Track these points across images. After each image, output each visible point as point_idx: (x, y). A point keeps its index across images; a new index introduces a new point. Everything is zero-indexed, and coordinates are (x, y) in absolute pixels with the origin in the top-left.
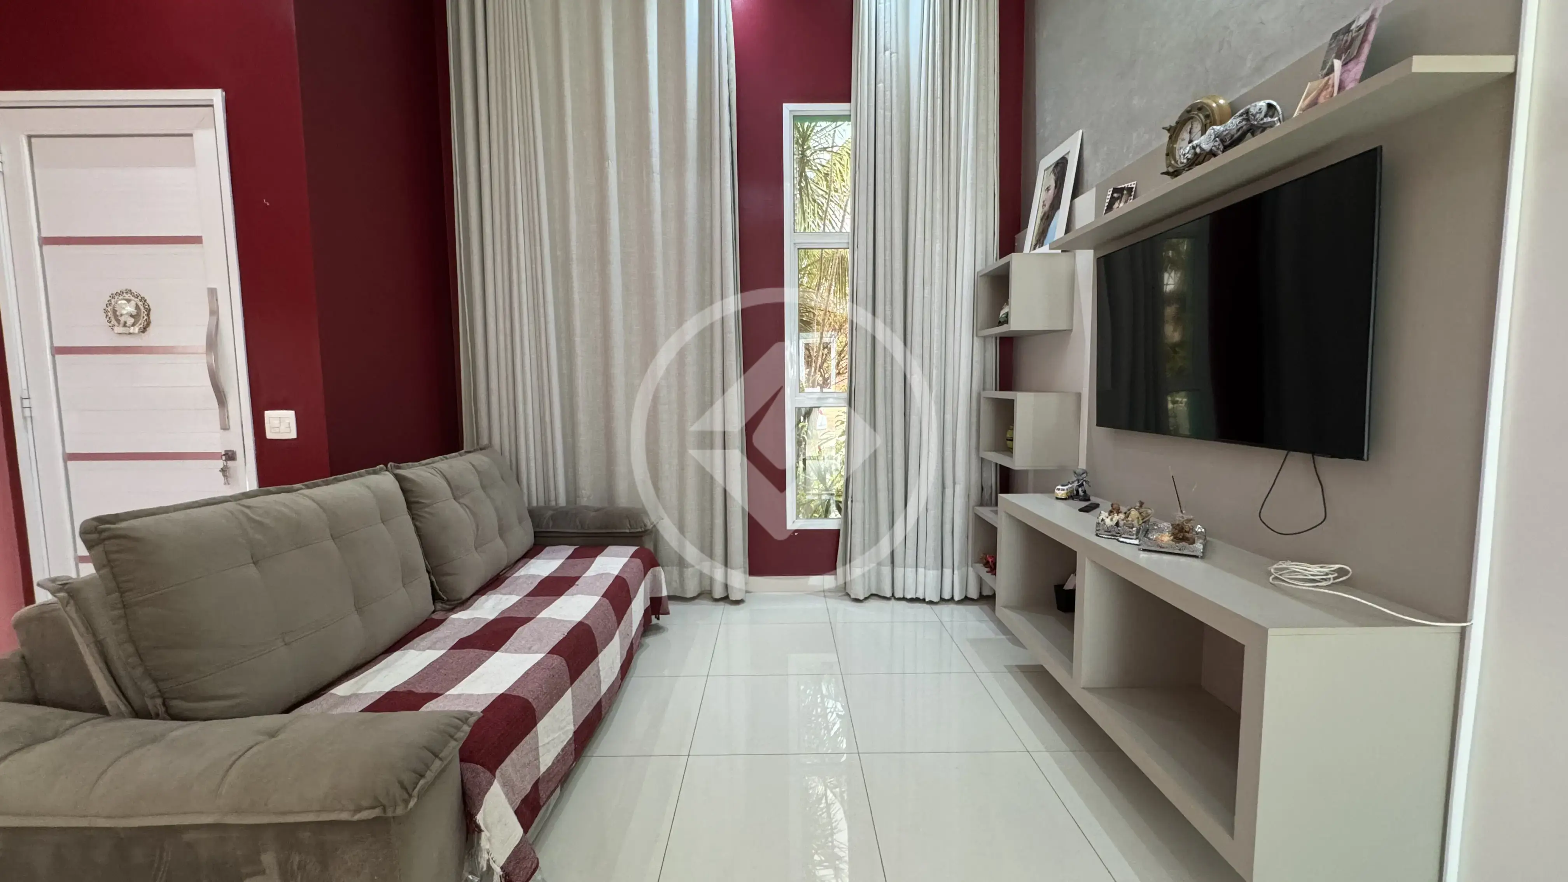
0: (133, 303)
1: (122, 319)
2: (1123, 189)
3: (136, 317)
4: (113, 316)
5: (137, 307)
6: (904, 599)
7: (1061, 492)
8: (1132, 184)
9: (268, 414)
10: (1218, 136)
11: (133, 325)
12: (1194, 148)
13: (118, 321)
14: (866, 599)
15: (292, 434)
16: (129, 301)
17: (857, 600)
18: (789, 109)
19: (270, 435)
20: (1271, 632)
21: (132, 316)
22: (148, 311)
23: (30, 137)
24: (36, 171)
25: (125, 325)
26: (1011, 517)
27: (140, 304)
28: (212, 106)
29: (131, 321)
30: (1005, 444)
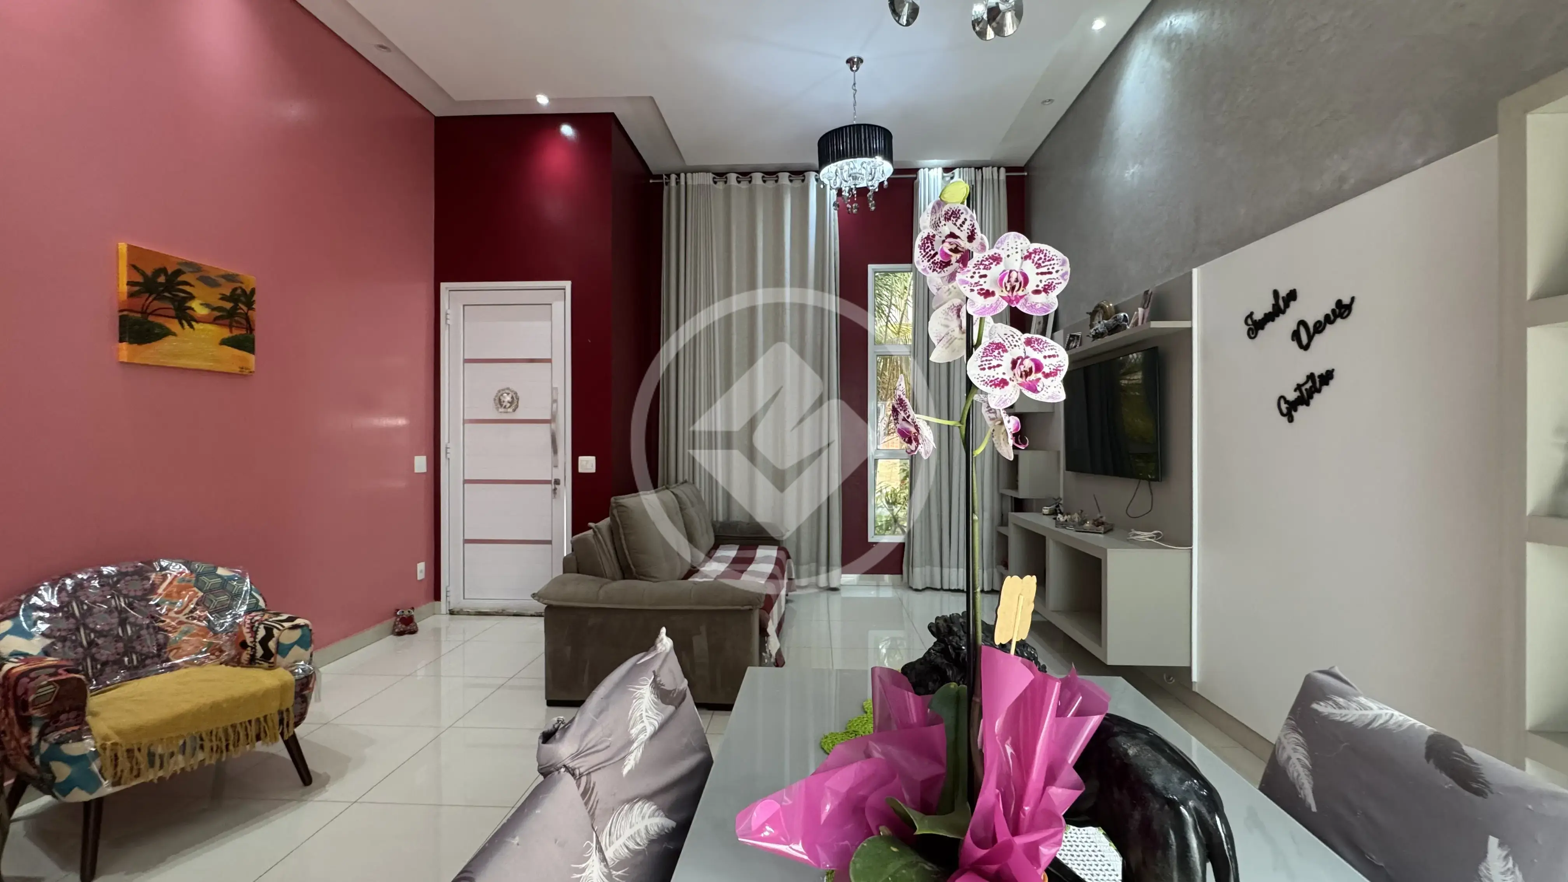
0: (510, 395)
1: (504, 404)
2: (1075, 335)
3: (511, 403)
4: (500, 402)
5: (512, 398)
6: (950, 590)
7: (1046, 510)
8: (1079, 334)
9: (581, 458)
10: (1105, 325)
11: (509, 407)
12: (1095, 330)
13: (501, 405)
14: (923, 590)
15: (593, 470)
16: (508, 394)
17: (917, 590)
18: (871, 267)
19: (581, 470)
20: (1109, 550)
21: (509, 402)
22: (518, 399)
23: (464, 306)
24: (466, 323)
25: (505, 407)
26: (1015, 525)
27: (514, 396)
28: (564, 289)
29: (508, 405)
30: (1014, 484)
